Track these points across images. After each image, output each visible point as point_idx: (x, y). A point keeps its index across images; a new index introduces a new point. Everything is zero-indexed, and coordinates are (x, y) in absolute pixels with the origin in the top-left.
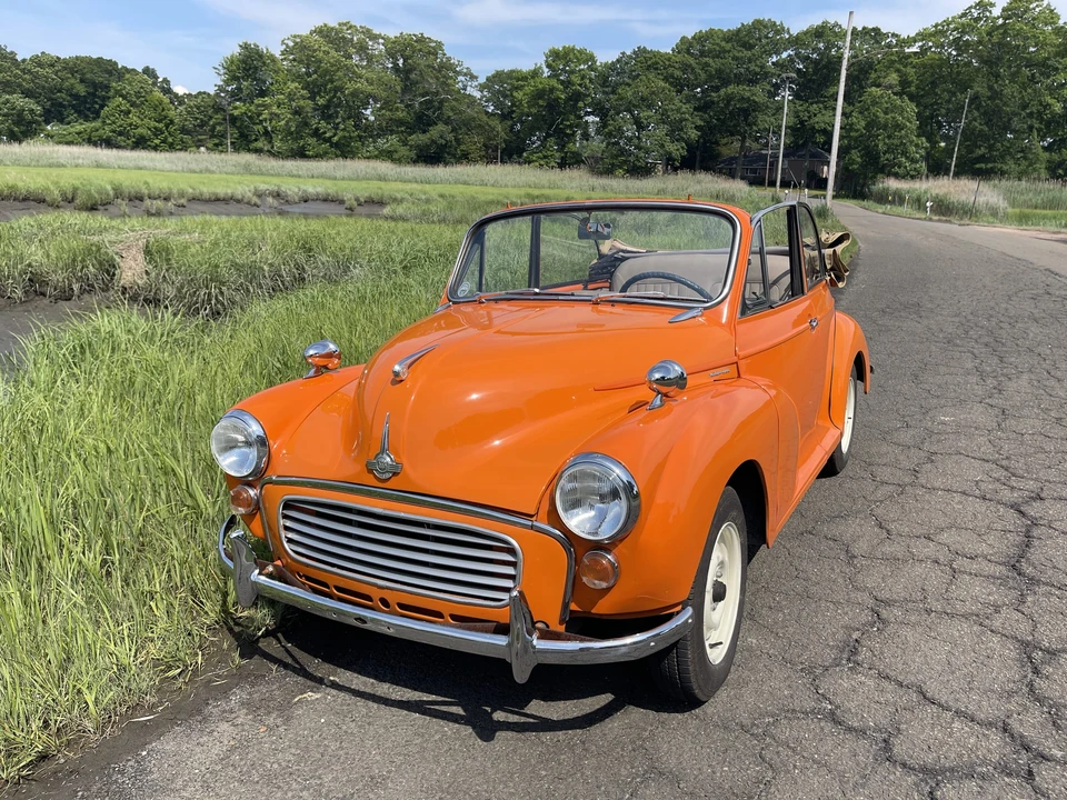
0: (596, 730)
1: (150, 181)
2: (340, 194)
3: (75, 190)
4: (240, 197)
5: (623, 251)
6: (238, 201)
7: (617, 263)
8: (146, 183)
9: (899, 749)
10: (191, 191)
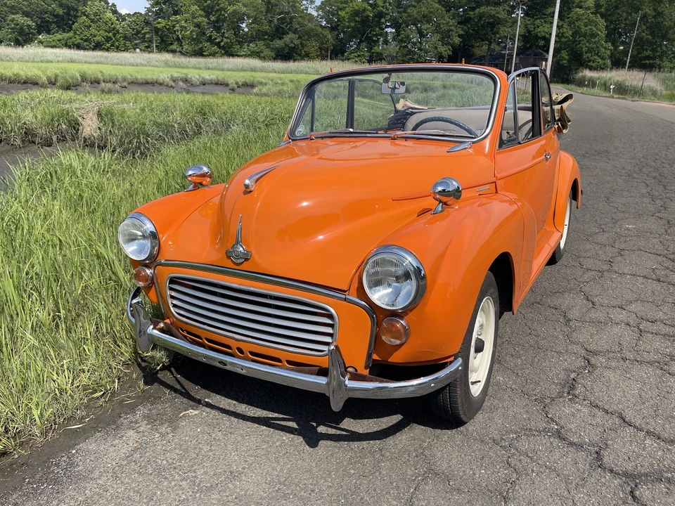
0: (390, 441)
1: (104, 71)
2: (226, 79)
3: (56, 76)
4: (162, 81)
5: (412, 108)
6: (161, 84)
7: (408, 117)
8: (101, 72)
9: (608, 459)
10: (129, 77)
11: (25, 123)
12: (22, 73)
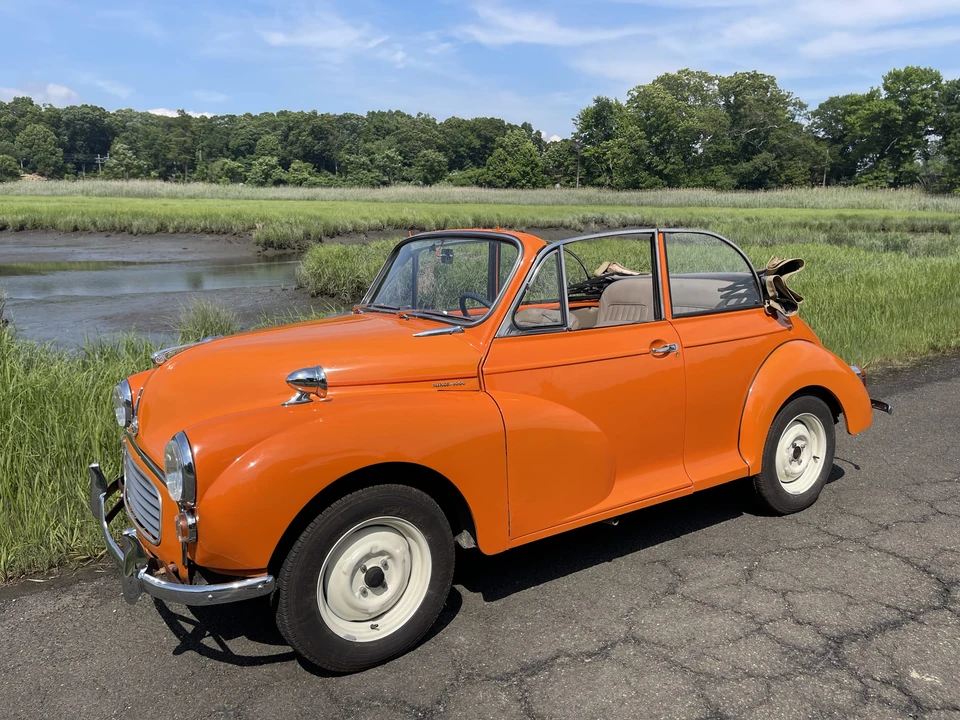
1: (501, 213)
2: (653, 218)
3: (446, 221)
4: (568, 224)
6: (567, 228)
8: (498, 215)
10: (531, 220)
11: (358, 277)
12: (410, 217)
